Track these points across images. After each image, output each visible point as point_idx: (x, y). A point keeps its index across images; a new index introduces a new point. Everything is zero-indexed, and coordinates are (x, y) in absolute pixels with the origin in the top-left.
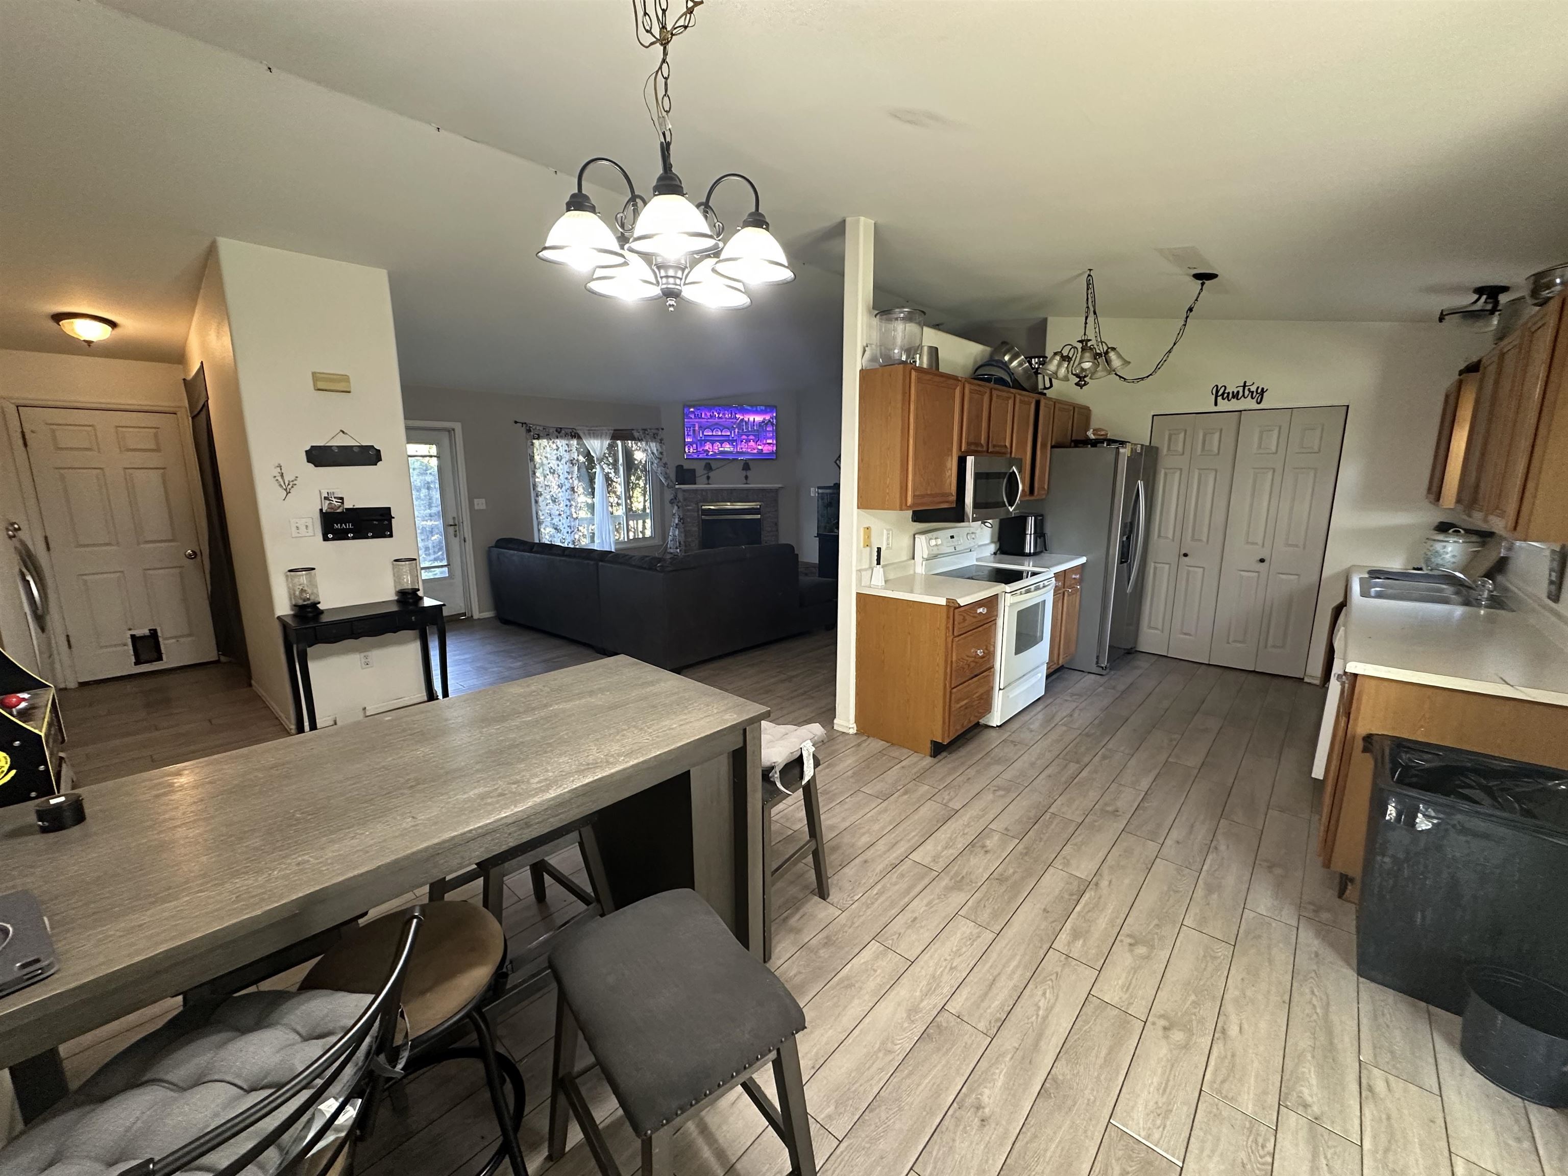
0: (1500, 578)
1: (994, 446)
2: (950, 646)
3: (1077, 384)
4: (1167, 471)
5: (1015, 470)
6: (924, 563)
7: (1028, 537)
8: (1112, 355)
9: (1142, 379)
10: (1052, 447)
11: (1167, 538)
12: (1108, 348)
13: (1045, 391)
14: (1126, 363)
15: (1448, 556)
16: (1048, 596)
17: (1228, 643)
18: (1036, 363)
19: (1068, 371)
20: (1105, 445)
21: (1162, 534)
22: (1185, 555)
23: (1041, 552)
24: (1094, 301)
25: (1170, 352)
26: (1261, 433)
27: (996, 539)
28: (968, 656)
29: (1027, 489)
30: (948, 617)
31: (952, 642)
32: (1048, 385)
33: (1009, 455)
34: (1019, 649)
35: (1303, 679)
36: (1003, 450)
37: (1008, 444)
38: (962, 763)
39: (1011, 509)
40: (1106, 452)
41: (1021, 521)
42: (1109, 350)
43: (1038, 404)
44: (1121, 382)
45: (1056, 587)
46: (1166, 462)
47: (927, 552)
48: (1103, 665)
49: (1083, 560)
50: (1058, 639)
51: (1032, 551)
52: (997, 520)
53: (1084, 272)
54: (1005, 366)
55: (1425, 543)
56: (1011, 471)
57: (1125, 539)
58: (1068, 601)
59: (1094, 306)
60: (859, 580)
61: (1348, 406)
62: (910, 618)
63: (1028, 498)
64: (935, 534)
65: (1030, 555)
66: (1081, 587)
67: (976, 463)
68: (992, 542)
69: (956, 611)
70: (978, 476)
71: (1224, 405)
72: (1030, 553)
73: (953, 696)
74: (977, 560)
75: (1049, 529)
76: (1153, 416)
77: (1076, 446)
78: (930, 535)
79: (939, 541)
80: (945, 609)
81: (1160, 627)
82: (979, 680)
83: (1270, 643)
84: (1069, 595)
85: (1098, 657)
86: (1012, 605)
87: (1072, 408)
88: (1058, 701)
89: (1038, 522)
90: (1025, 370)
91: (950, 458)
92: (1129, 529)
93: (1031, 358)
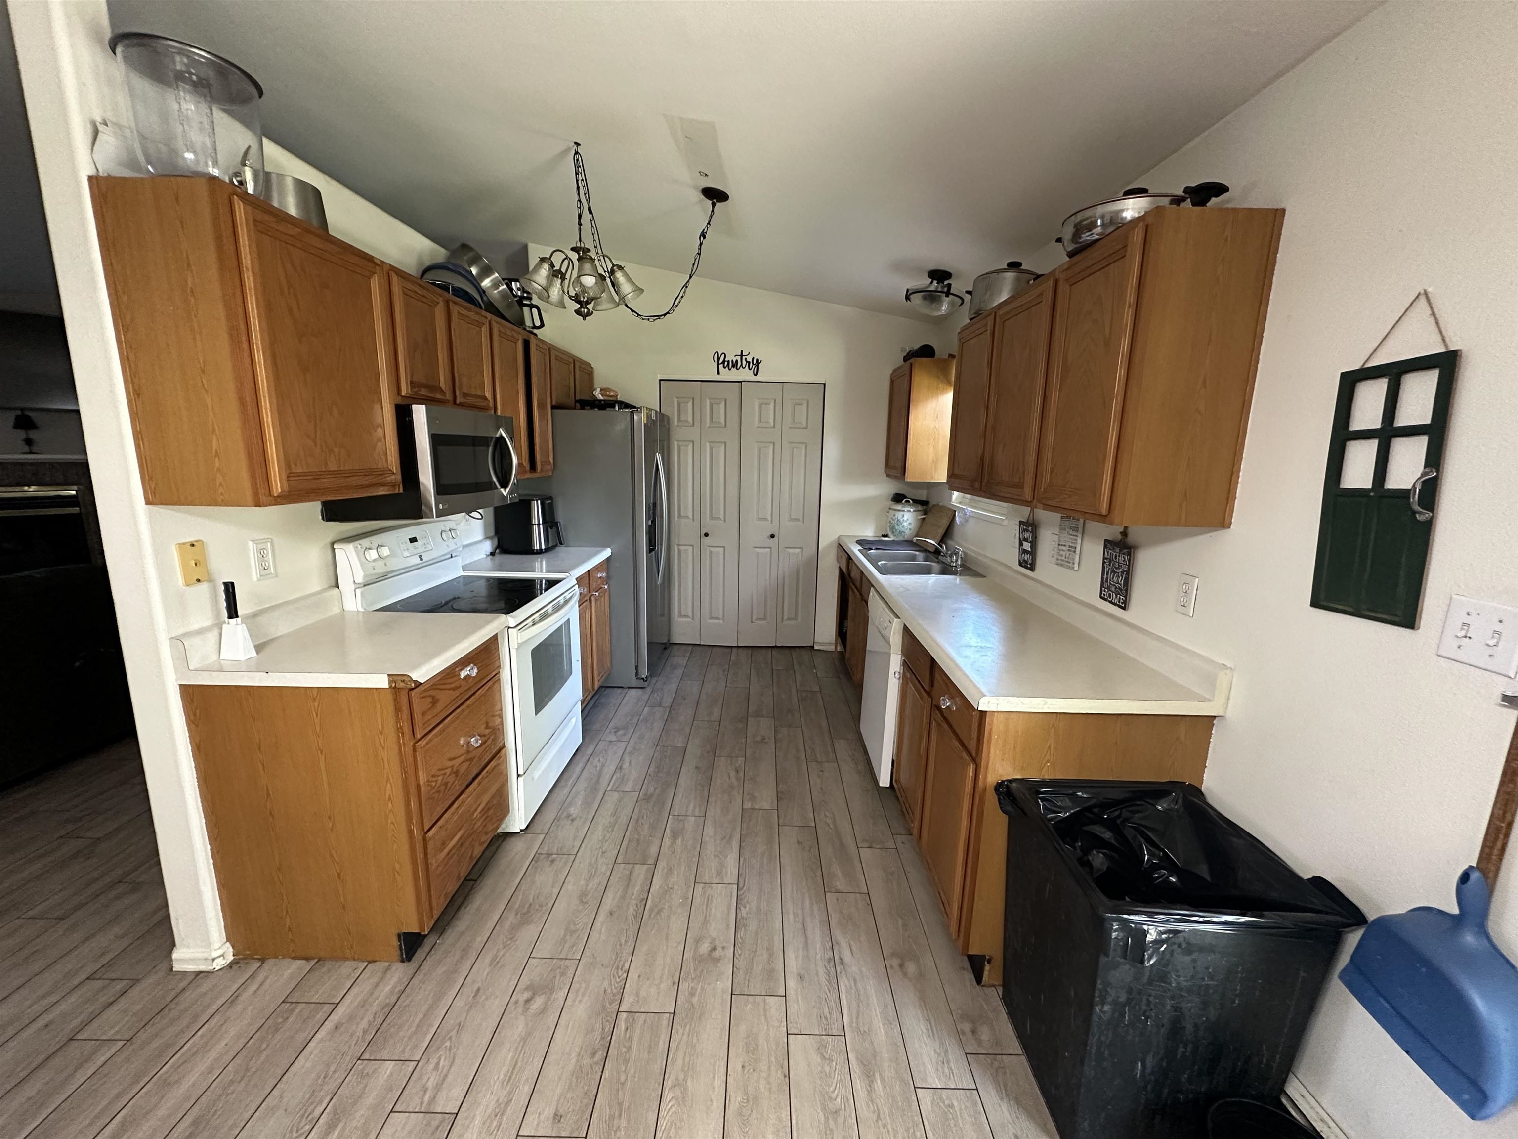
0: (950, 542)
1: (465, 395)
2: (410, 759)
3: (578, 312)
4: (680, 443)
5: (504, 435)
6: (358, 591)
7: (536, 528)
8: (619, 275)
9: (659, 317)
10: (553, 408)
11: (687, 517)
12: (614, 265)
13: (535, 331)
14: (639, 290)
15: (905, 524)
16: (572, 613)
17: (752, 622)
18: (518, 289)
19: (563, 292)
20: (617, 408)
21: (682, 514)
22: (706, 535)
23: (556, 546)
24: (587, 193)
25: (686, 286)
26: (760, 406)
27: (492, 533)
28: (451, 759)
29: (526, 464)
30: (398, 710)
31: (414, 750)
32: (538, 323)
33: (493, 412)
34: (540, 702)
35: (813, 647)
36: (483, 404)
37: (488, 394)
38: (465, 951)
39: (505, 492)
40: (620, 417)
41: (522, 508)
42: (615, 268)
43: (527, 344)
44: (634, 317)
45: (580, 594)
46: (680, 434)
47: (362, 574)
48: (643, 676)
49: (607, 553)
50: (590, 661)
51: (543, 547)
52: (490, 511)
53: (569, 149)
54: (475, 282)
55: (888, 512)
56: (498, 435)
57: (650, 523)
58: (596, 606)
59: (588, 201)
60: (182, 659)
61: (825, 384)
62: (317, 721)
63: (529, 475)
64: (376, 540)
65: (540, 552)
66: (609, 587)
67: (431, 420)
68: (487, 538)
69: (413, 693)
70: (436, 440)
71: (726, 374)
72: (541, 549)
73: (430, 845)
74: (464, 568)
75: (561, 516)
76: (660, 380)
77: (582, 408)
78: (365, 542)
79: (385, 551)
80: (390, 697)
81: (690, 614)
82: (479, 784)
83: (786, 617)
84: (596, 600)
85: (637, 667)
86: (520, 646)
87: (571, 360)
88: (602, 745)
89: (546, 507)
90: (503, 294)
91: (377, 407)
92: (654, 509)
93: (511, 280)
